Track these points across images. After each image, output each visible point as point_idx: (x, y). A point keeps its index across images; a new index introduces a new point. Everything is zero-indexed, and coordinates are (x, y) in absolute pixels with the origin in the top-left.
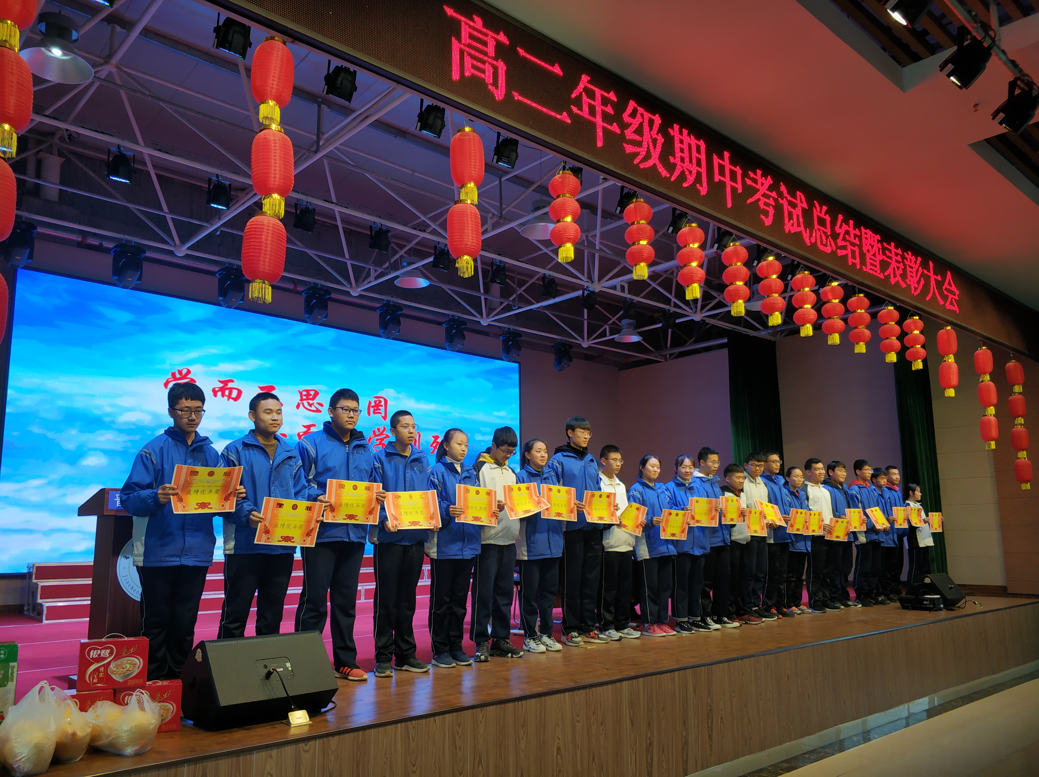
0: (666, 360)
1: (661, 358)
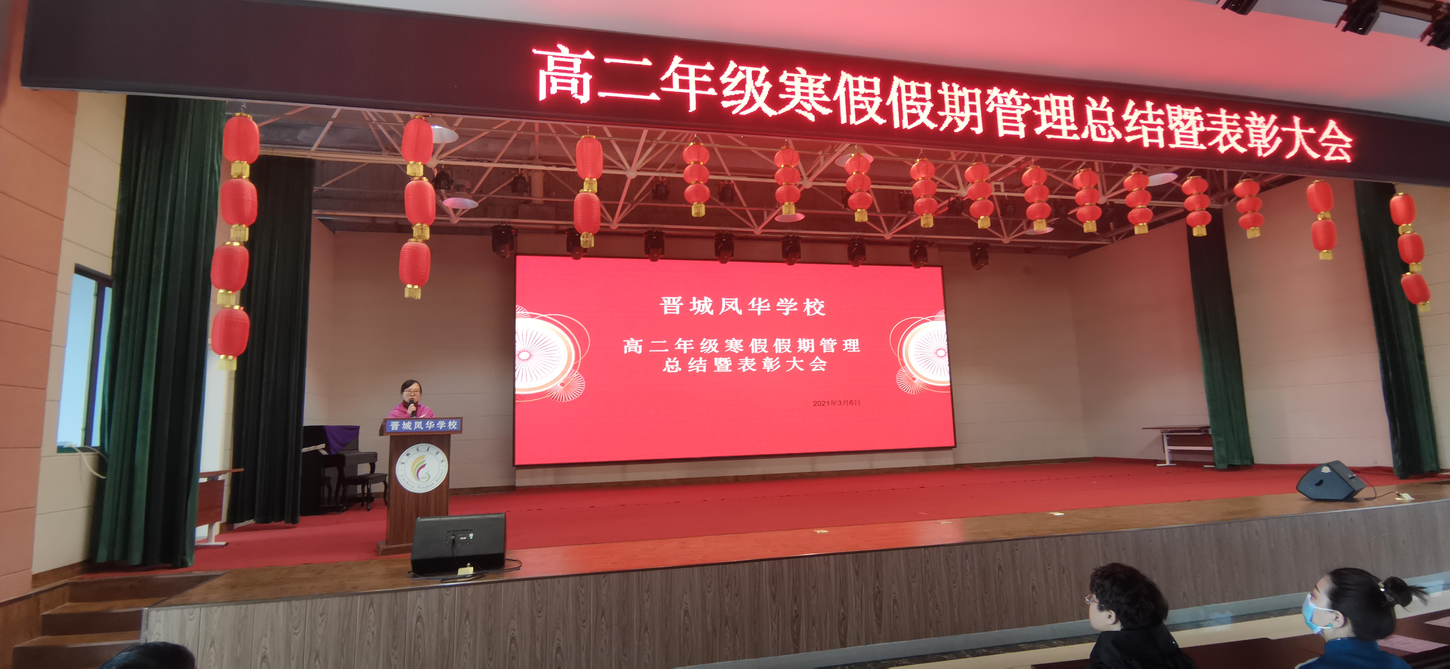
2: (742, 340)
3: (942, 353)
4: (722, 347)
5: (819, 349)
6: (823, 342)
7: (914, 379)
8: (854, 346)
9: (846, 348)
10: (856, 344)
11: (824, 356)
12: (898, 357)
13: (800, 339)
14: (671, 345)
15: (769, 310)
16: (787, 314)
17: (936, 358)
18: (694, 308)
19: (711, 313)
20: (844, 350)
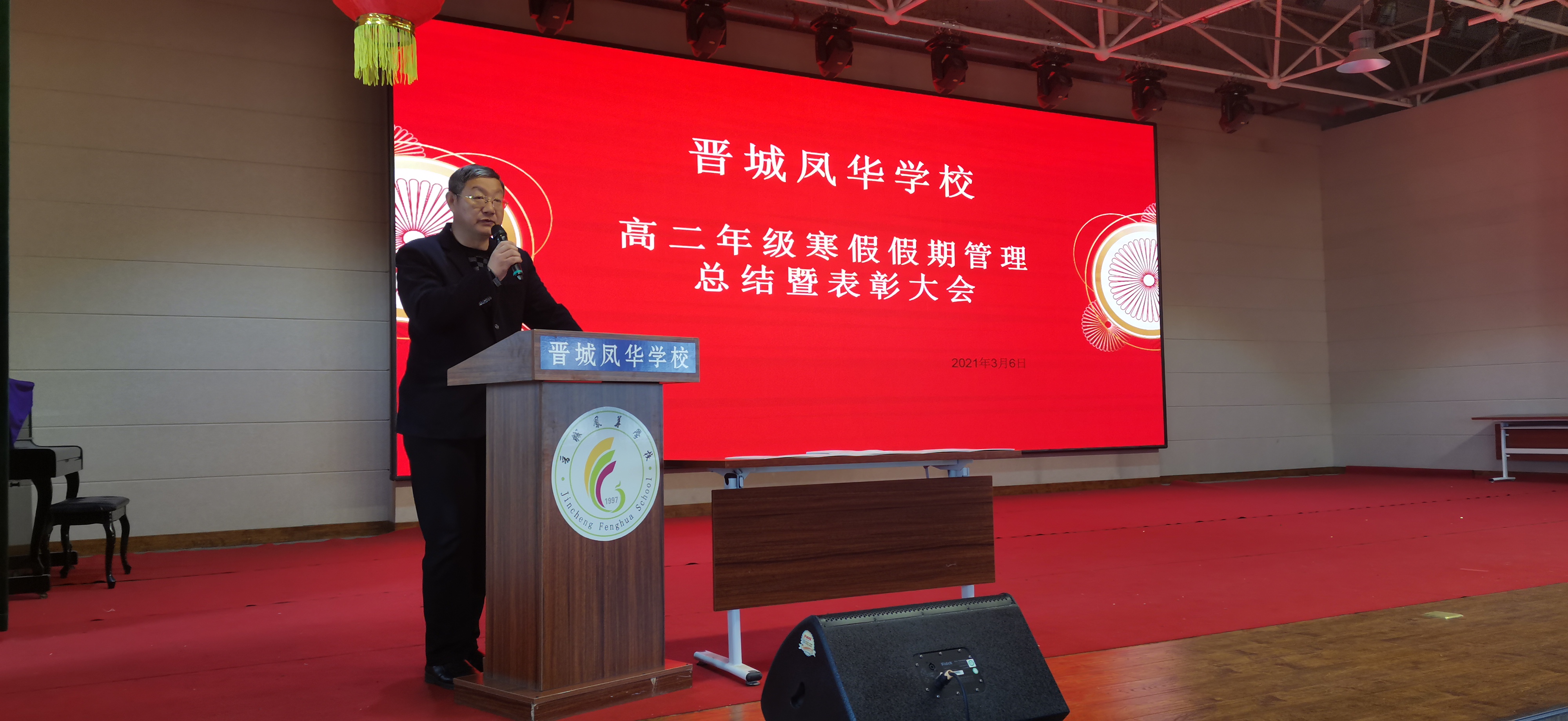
0: (1414, 103)
1: (1407, 102)
2: (835, 237)
3: (1150, 280)
4: (801, 246)
5: (962, 259)
6: (970, 249)
7: (1108, 324)
8: (1018, 258)
9: (1007, 263)
10: (1021, 256)
11: (972, 276)
12: (1086, 283)
13: (933, 241)
14: (711, 237)
15: (881, 180)
16: (912, 191)
17: (1140, 290)
18: (753, 166)
19: (783, 179)
20: (1003, 265)
